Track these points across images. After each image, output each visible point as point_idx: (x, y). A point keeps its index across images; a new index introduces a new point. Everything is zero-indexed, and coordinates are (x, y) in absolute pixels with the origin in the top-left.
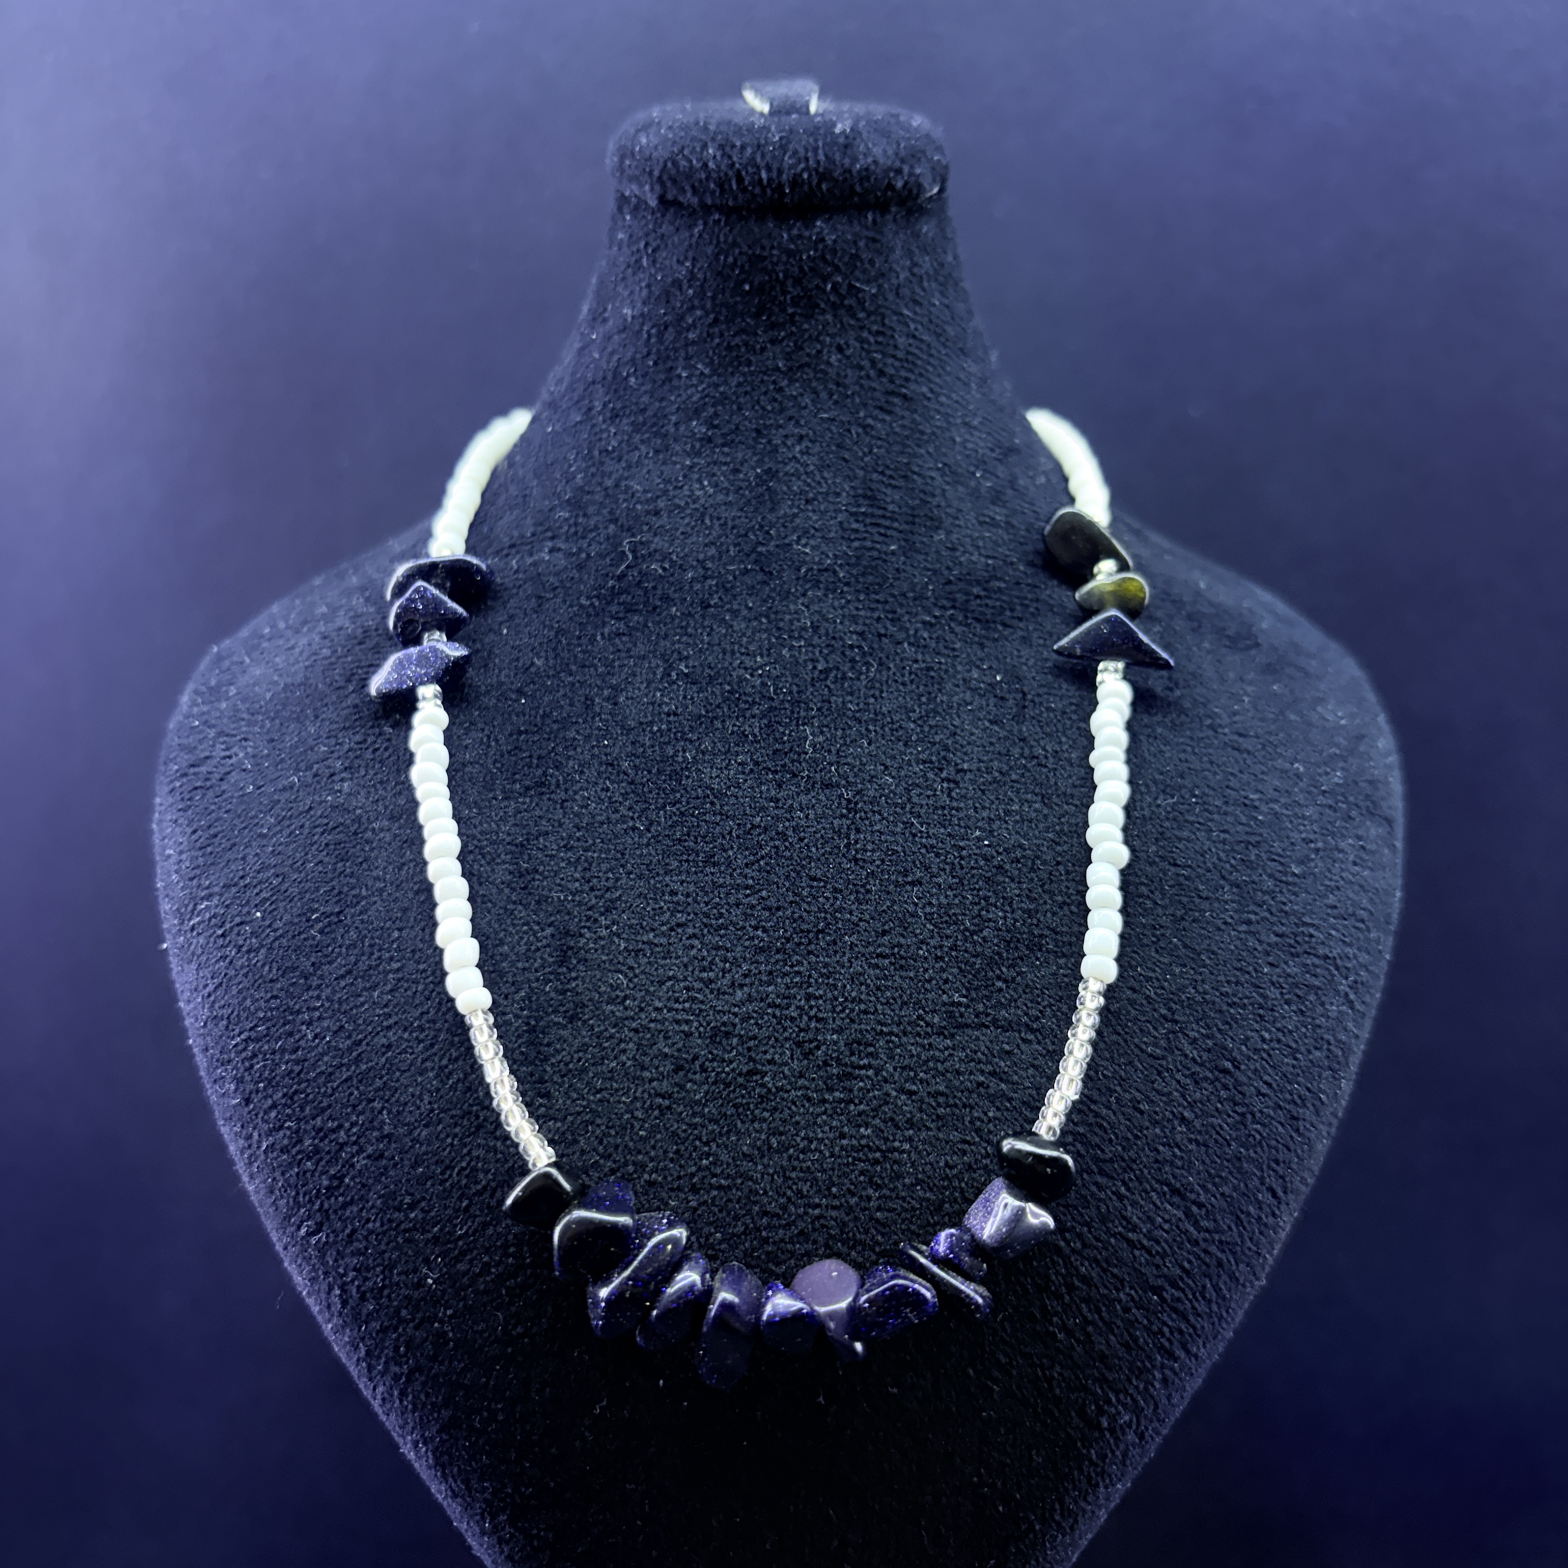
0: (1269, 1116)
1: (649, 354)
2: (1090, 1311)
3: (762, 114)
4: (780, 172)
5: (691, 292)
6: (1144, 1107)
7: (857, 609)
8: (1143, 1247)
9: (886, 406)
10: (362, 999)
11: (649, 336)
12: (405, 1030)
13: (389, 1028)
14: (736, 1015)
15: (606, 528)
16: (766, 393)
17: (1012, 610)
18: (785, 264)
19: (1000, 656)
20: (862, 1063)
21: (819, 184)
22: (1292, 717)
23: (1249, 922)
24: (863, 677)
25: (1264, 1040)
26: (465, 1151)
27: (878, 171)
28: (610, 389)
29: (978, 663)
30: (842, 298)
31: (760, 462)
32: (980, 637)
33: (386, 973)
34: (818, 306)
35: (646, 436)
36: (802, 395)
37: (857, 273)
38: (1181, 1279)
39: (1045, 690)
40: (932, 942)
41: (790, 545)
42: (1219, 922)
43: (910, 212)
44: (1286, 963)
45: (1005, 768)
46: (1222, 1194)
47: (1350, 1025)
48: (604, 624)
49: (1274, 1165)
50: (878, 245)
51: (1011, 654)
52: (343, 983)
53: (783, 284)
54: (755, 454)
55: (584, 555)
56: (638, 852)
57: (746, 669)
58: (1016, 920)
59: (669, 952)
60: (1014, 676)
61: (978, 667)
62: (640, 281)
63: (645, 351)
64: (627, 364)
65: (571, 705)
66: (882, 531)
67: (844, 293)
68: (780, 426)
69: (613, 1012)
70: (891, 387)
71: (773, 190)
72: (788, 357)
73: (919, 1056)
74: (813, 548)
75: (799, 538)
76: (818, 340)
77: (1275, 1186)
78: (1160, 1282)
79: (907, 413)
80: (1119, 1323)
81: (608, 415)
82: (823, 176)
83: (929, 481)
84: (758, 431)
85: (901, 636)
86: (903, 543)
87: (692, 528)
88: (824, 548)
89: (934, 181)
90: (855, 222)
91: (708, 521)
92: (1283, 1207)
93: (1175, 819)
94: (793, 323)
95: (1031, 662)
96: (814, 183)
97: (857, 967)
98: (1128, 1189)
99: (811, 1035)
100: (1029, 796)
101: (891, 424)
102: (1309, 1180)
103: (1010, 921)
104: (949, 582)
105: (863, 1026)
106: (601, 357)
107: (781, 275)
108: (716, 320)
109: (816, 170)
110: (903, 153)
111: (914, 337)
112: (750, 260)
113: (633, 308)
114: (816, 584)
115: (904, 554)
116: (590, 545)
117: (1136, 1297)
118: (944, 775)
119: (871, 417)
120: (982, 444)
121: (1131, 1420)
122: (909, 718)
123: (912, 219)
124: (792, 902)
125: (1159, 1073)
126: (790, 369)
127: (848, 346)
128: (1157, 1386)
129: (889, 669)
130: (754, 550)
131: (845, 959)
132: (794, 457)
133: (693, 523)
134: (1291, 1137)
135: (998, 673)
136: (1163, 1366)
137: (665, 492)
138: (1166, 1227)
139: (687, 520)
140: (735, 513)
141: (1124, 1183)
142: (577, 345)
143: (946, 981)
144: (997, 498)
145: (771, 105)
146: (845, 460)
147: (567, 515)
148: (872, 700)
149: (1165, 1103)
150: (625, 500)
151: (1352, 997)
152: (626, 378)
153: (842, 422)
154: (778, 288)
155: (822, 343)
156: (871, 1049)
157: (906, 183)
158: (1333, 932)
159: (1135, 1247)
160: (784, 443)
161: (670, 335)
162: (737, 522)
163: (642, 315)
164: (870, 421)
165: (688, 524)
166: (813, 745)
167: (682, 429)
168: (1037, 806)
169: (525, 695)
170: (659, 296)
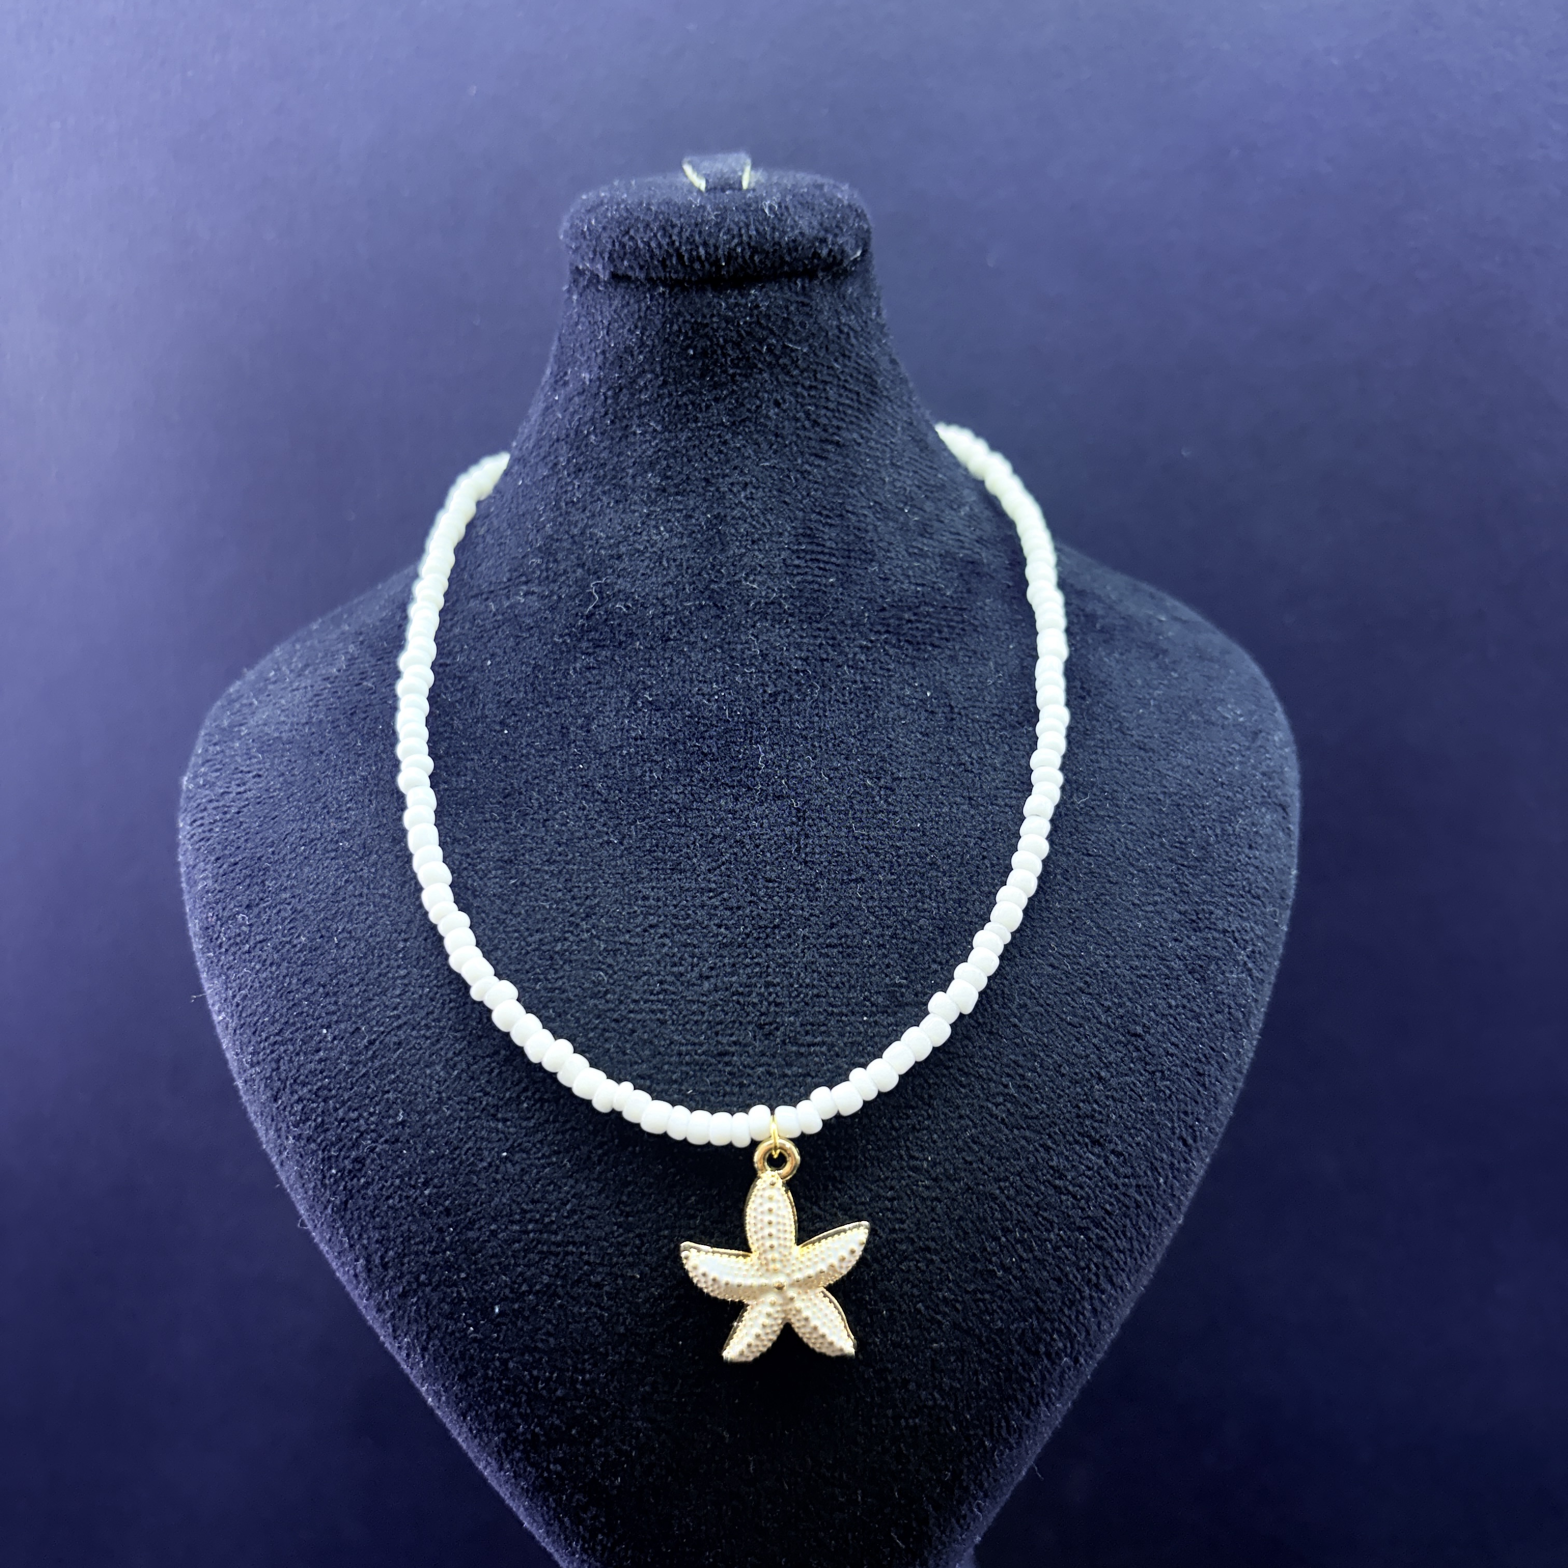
0: (1177, 1073)
1: (606, 413)
2: (1025, 1250)
3: (699, 191)
4: (716, 248)
5: (641, 357)
6: (1065, 1069)
7: (802, 637)
8: (1069, 1193)
9: (819, 452)
10: (374, 1003)
11: (606, 398)
12: (414, 1029)
13: (399, 1027)
14: (704, 1003)
15: (574, 572)
16: (712, 446)
17: (940, 632)
18: (726, 329)
19: (930, 675)
20: (816, 1040)
21: (752, 257)
22: (1194, 717)
23: (1156, 903)
24: (808, 698)
25: (1170, 1007)
26: (470, 1132)
27: (805, 242)
28: (572, 445)
29: (911, 681)
30: (778, 358)
31: (709, 509)
32: (913, 657)
33: (395, 979)
34: (756, 366)
35: (607, 488)
36: (744, 446)
37: (790, 335)
38: (1104, 1219)
39: (970, 703)
40: (876, 932)
41: (740, 581)
42: (1129, 905)
43: (836, 276)
44: (1189, 937)
45: (936, 775)
46: (1138, 1144)
47: (1249, 991)
48: (576, 658)
49: (1182, 1116)
50: (807, 309)
51: (940, 671)
52: (357, 990)
53: (723, 348)
54: (705, 501)
55: (555, 597)
56: (613, 863)
57: (703, 695)
58: (948, 910)
59: (643, 950)
60: (942, 692)
61: (910, 685)
62: (595, 348)
63: (603, 410)
64: (586, 423)
65: (549, 734)
66: (822, 565)
67: (778, 353)
68: (727, 475)
69: (596, 1005)
70: (824, 435)
71: (711, 265)
72: (730, 412)
73: (866, 1032)
74: (760, 584)
75: (747, 574)
76: (756, 396)
77: (1185, 1135)
78: (1084, 1223)
79: (840, 459)
80: (1050, 1260)
81: (572, 469)
82: (754, 251)
83: (862, 518)
84: (707, 480)
85: (840, 660)
86: (841, 576)
87: (652, 570)
88: (770, 584)
89: (857, 247)
90: (786, 288)
91: (665, 563)
92: (1194, 1154)
93: (1087, 814)
94: (734, 382)
95: (957, 679)
96: (747, 257)
97: (808, 957)
98: (1055, 1142)
99: (770, 1019)
100: (958, 799)
101: (825, 469)
102: (1217, 1130)
103: (943, 911)
104: (883, 609)
105: (817, 1009)
106: (564, 417)
107: (721, 340)
108: (665, 383)
109: (749, 244)
110: (826, 224)
111: (844, 387)
112: (692, 328)
113: (590, 372)
114: (764, 617)
115: (842, 585)
116: (560, 588)
117: (1065, 1238)
118: (882, 782)
119: (807, 463)
120: (909, 482)
121: (1065, 1347)
122: (850, 734)
123: (838, 282)
124: (751, 902)
125: (1078, 1040)
126: (733, 423)
127: (784, 401)
128: (1087, 1314)
129: (831, 690)
130: (707, 588)
131: (799, 950)
132: (741, 502)
133: (652, 565)
134: (1199, 1091)
135: (929, 689)
136: (1091, 1297)
137: (626, 538)
138: (1089, 1173)
139: (646, 563)
140: (689, 554)
141: (1050, 1136)
142: (542, 405)
143: (888, 966)
144: (924, 530)
145: (707, 182)
146: (785, 502)
147: (539, 561)
148: (817, 719)
149: (1084, 1065)
150: (590, 546)
151: (1250, 965)
152: (587, 436)
153: (782, 470)
154: (719, 352)
155: (762, 401)
156: (823, 1029)
157: (831, 251)
158: (1232, 909)
159: (1062, 1193)
160: (731, 490)
161: (624, 397)
162: (691, 562)
163: (599, 379)
164: (807, 467)
165: (648, 567)
166: (766, 762)
167: (639, 480)
168: (965, 807)
169: (508, 726)
170: (612, 363)
